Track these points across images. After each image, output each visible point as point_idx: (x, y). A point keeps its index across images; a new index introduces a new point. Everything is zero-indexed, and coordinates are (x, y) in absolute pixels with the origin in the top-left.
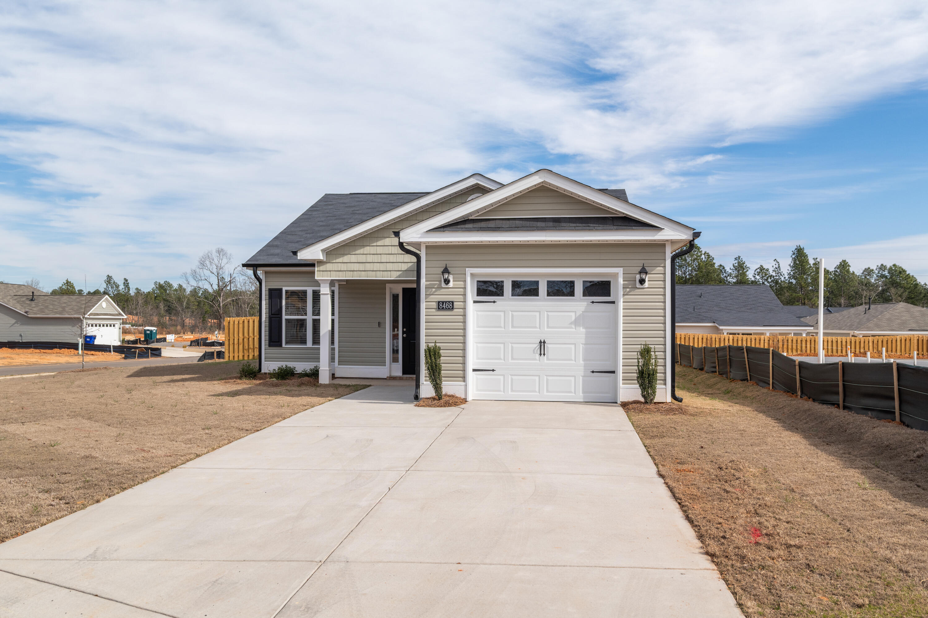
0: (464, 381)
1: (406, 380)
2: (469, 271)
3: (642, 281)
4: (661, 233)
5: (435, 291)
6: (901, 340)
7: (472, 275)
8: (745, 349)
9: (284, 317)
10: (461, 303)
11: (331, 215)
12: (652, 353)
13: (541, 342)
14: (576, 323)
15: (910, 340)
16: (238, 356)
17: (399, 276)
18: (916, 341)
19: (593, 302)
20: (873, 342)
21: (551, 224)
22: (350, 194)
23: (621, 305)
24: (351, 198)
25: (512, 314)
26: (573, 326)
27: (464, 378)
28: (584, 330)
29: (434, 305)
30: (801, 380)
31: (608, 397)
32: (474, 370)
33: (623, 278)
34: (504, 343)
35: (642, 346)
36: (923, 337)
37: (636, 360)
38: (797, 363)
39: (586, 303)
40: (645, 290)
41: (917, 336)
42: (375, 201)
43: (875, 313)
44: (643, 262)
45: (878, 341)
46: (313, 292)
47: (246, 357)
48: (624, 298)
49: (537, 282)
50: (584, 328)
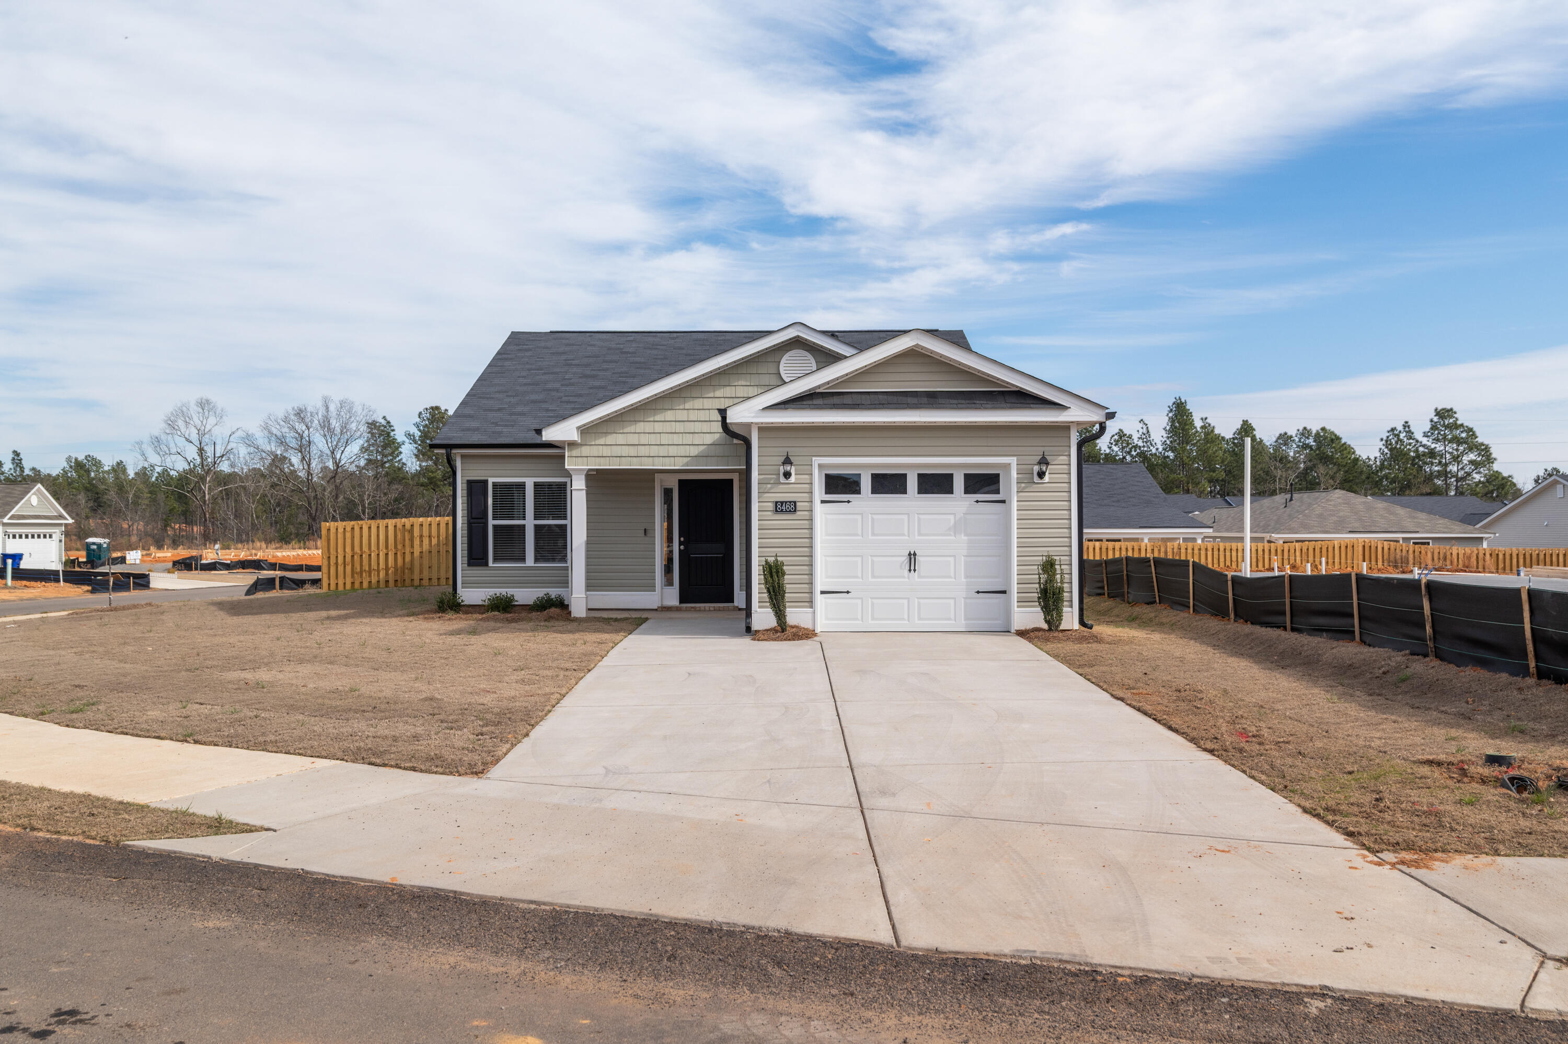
0: (811, 607)
1: (686, 610)
2: (817, 461)
3: (1041, 475)
4: (1066, 413)
5: (771, 488)
6: (1340, 547)
7: (821, 466)
8: (1152, 562)
9: (491, 522)
10: (806, 504)
11: (533, 367)
12: (1057, 567)
13: (910, 554)
14: (956, 529)
15: (1353, 546)
16: (345, 583)
17: (687, 464)
18: (1361, 549)
19: (977, 502)
20: (1301, 550)
21: (925, 400)
22: (551, 332)
23: (1015, 505)
24: (555, 339)
25: (872, 517)
26: (952, 533)
27: (811, 603)
28: (966, 538)
29: (771, 506)
30: (1234, 599)
31: (998, 624)
32: (822, 592)
33: (1017, 470)
34: (862, 556)
35: (1044, 558)
36: (1370, 542)
37: (1037, 576)
38: (1229, 577)
39: (968, 503)
40: (1045, 485)
41: (1362, 540)
42: (594, 345)
43: (1299, 506)
44: (1042, 449)
45: (1308, 549)
46: (535, 485)
47: (357, 585)
48: (1018, 497)
49: (905, 476)
50: (966, 535)
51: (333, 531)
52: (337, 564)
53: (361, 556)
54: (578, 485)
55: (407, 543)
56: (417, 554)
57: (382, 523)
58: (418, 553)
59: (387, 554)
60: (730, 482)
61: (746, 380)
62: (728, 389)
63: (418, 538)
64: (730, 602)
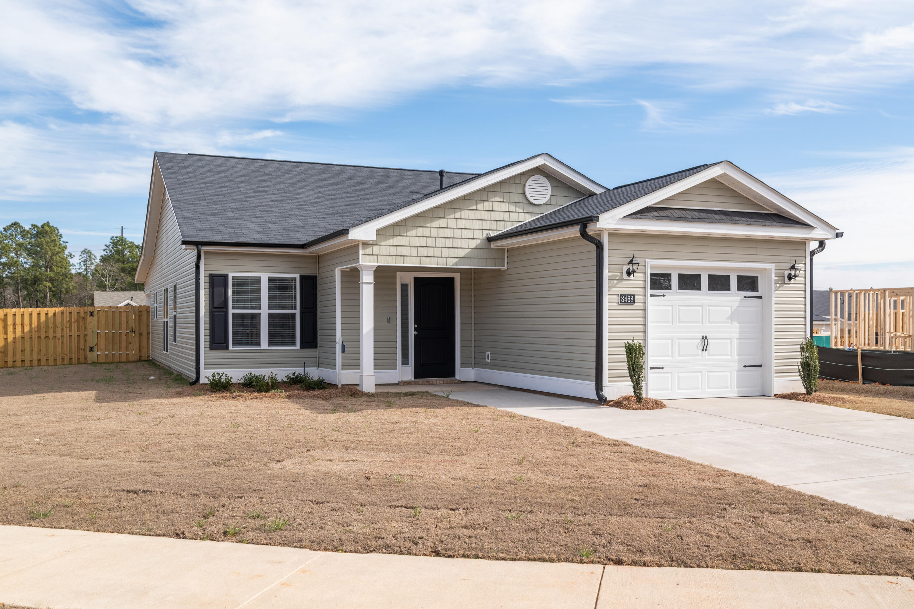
1: (422, 384)
2: (648, 262)
3: (789, 277)
4: (812, 232)
5: (617, 284)
7: (649, 267)
9: (231, 311)
10: (641, 297)
13: (703, 338)
14: (732, 317)
17: (456, 264)
19: (745, 297)
23: (773, 300)
25: (679, 308)
26: (730, 321)
28: (738, 325)
29: (616, 298)
30: (863, 369)
31: (757, 390)
32: (651, 368)
33: (775, 273)
34: (672, 339)
39: (739, 298)
40: (791, 285)
42: (237, 167)
44: (790, 258)
46: (269, 280)
48: (775, 294)
49: (699, 276)
50: (739, 323)
54: (368, 279)
56: (10, 339)
58: (12, 339)
60: (452, 280)
61: (500, 198)
62: (487, 203)
63: (11, 327)
64: (454, 376)
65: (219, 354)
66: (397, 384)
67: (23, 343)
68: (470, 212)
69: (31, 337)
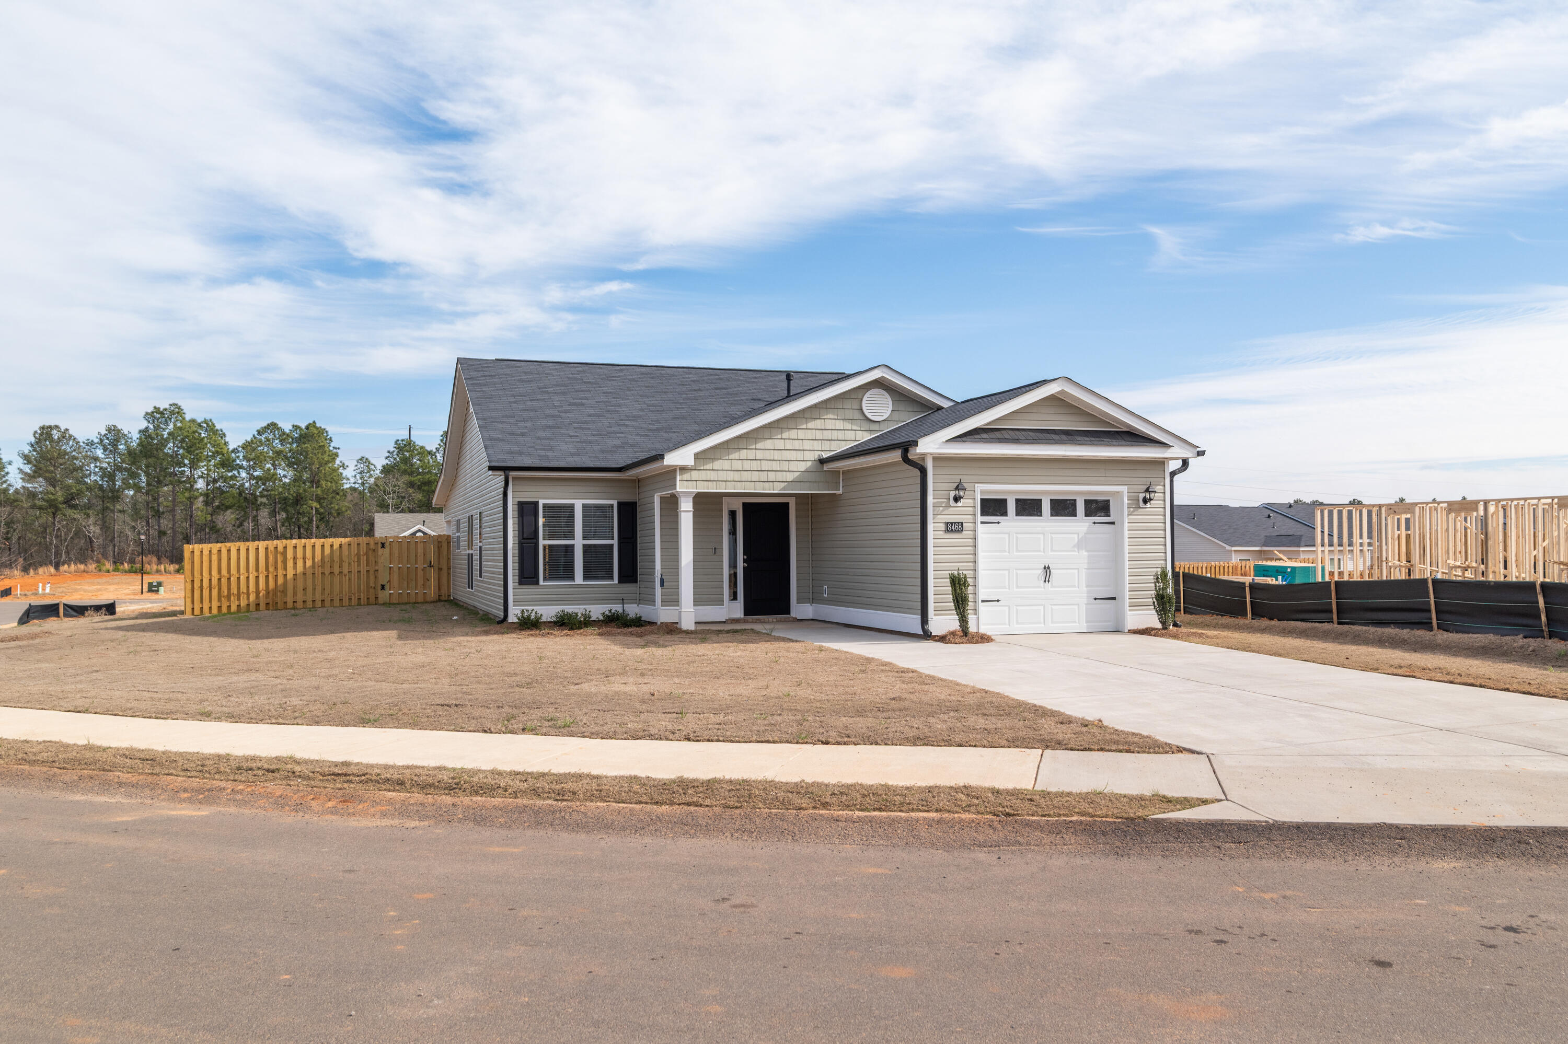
0: (976, 614)
1: (752, 622)
2: (977, 487)
3: (1145, 501)
4: (1170, 450)
5: (943, 511)
7: (980, 492)
9: (542, 542)
10: (970, 525)
13: (1045, 568)
14: (1079, 546)
16: (210, 608)
17: (784, 489)
19: (1094, 523)
21: (1064, 437)
22: (498, 360)
23: (1125, 526)
25: (1016, 536)
26: (1076, 549)
27: (976, 610)
28: (1086, 553)
29: (943, 527)
30: (1252, 602)
31: (1110, 626)
32: (983, 601)
33: (1128, 497)
34: (1009, 570)
35: (1159, 569)
37: (1153, 585)
39: (1087, 524)
40: (1147, 509)
42: (551, 374)
44: (1147, 480)
46: (583, 507)
47: (224, 610)
48: (1129, 519)
49: (1040, 501)
50: (1087, 551)
51: (197, 553)
52: (201, 588)
53: (229, 579)
54: (686, 507)
55: (280, 565)
56: (290, 575)
57: (252, 545)
58: (292, 576)
59: (257, 577)
60: (786, 505)
61: (834, 414)
62: (818, 421)
63: (292, 560)
64: (789, 613)
65: (528, 590)
66: (724, 622)
67: (305, 580)
68: (799, 431)
69: (314, 574)
